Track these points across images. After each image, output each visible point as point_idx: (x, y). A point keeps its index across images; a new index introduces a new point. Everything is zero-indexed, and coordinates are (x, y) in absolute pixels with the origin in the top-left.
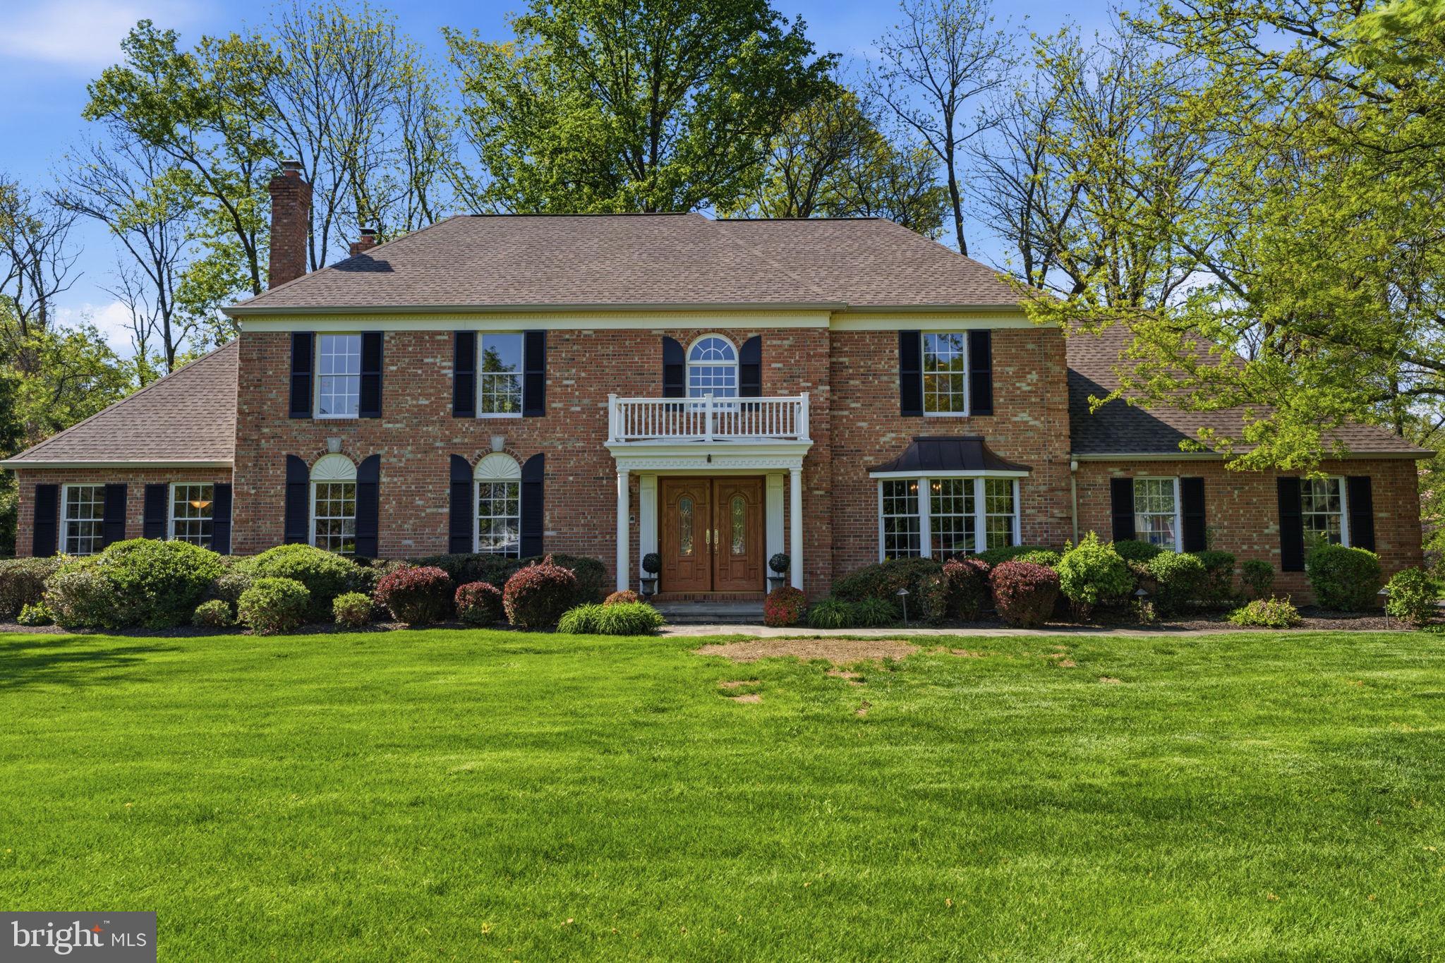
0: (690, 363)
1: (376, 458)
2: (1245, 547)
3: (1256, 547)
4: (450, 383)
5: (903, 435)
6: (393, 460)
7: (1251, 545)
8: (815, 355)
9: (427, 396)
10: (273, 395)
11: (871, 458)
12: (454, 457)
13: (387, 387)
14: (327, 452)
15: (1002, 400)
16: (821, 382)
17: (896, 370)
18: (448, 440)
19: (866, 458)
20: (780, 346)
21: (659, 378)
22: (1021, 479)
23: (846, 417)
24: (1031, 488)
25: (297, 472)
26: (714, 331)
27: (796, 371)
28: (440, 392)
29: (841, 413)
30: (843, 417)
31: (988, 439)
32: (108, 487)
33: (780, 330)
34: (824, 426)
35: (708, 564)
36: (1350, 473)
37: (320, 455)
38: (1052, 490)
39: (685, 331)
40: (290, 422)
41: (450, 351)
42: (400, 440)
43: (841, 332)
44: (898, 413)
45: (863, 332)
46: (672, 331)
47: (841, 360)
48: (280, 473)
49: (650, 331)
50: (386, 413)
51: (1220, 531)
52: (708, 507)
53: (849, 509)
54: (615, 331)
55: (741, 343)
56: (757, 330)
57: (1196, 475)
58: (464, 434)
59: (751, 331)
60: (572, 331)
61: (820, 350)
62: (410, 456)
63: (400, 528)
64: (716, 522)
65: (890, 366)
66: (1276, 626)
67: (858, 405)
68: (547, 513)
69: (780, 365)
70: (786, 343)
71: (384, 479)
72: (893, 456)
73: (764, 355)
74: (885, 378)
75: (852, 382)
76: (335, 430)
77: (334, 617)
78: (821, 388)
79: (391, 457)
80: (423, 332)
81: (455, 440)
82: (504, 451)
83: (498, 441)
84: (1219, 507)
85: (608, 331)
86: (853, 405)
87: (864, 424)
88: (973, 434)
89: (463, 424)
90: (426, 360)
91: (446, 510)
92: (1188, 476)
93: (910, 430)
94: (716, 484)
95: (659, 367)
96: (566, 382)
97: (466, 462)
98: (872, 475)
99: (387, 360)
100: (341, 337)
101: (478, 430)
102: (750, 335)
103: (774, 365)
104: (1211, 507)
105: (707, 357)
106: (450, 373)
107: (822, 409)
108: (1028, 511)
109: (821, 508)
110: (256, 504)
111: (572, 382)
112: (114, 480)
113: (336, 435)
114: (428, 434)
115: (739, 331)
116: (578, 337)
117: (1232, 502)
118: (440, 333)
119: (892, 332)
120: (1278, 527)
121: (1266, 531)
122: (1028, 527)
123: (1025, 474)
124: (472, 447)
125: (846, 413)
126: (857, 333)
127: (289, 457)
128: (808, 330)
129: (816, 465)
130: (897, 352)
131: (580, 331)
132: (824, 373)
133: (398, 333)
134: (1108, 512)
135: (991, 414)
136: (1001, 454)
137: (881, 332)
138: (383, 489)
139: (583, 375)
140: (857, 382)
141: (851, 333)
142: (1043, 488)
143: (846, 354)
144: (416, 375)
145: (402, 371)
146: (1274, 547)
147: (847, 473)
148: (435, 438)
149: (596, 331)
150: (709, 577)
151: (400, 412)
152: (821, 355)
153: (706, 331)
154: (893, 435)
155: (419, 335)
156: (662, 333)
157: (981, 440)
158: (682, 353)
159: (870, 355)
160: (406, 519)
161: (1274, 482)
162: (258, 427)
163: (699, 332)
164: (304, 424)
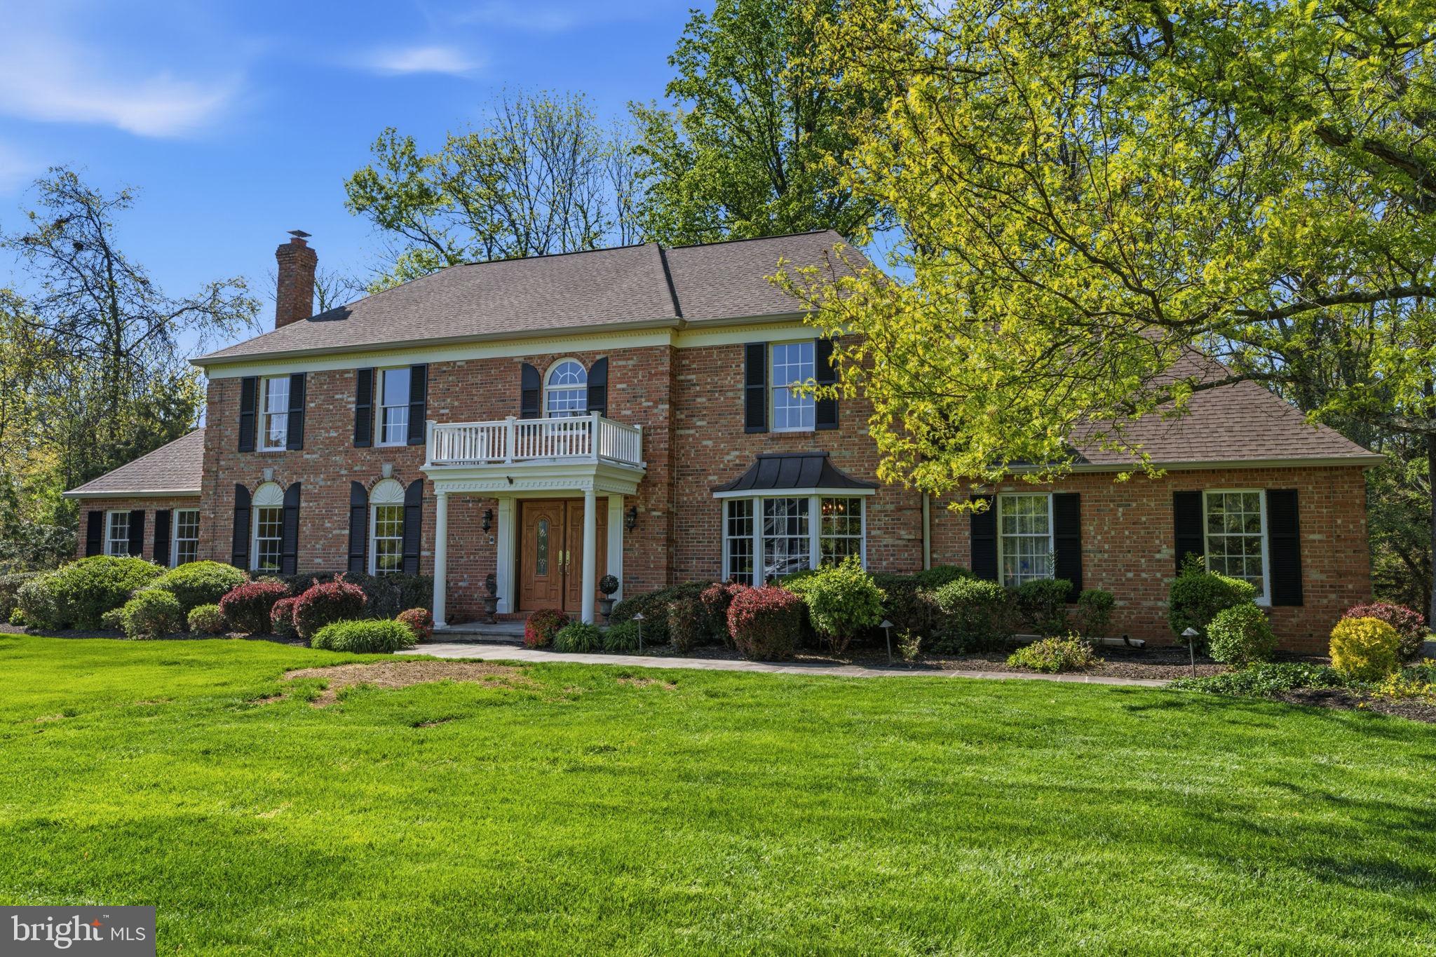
0: (546, 387)
1: (297, 486)
2: (1130, 575)
3: (1144, 575)
4: (353, 416)
5: (747, 453)
6: (310, 487)
7: (1138, 573)
8: (656, 374)
9: (336, 428)
10: (228, 433)
11: (715, 477)
12: (353, 483)
13: (308, 422)
14: (264, 481)
15: (848, 412)
16: (661, 401)
17: (741, 386)
18: (350, 469)
19: (711, 478)
20: (625, 367)
21: (518, 403)
22: (868, 497)
23: (692, 435)
24: (877, 507)
25: (243, 497)
26: (566, 355)
27: (639, 391)
28: (346, 425)
29: (688, 432)
30: (689, 436)
31: (833, 454)
32: (133, 512)
33: (625, 351)
34: (662, 446)
35: (560, 584)
36: (1270, 485)
37: (259, 484)
38: (900, 509)
39: (542, 357)
40: (239, 455)
41: (353, 387)
42: (315, 469)
43: (689, 349)
44: (743, 429)
45: (711, 348)
46: (530, 358)
47: (689, 377)
48: (230, 499)
49: (512, 358)
50: (306, 446)
51: (1099, 556)
52: (562, 528)
53: (692, 531)
54: (483, 360)
55: (590, 365)
56: (604, 352)
57: (1072, 490)
58: (363, 462)
59: (598, 353)
60: (448, 363)
61: (661, 369)
62: (322, 483)
63: (314, 548)
64: (568, 543)
65: (736, 381)
66: (1045, 670)
67: (704, 423)
68: (424, 535)
69: (624, 386)
70: (631, 363)
71: (303, 504)
72: (737, 475)
73: (611, 376)
74: (730, 394)
75: (699, 400)
76: (270, 461)
77: (189, 626)
78: (661, 407)
79: (311, 484)
80: (334, 371)
81: (356, 468)
82: (393, 477)
83: (387, 469)
84: (1099, 529)
85: (478, 361)
86: (699, 423)
87: (710, 443)
88: (817, 450)
89: (363, 454)
90: (337, 397)
91: (347, 532)
92: (1062, 491)
93: (751, 448)
94: (525, 505)
95: (518, 393)
96: (442, 411)
97: (363, 487)
98: (716, 495)
99: (308, 398)
100: (279, 380)
101: (373, 458)
102: (598, 357)
103: (619, 386)
104: (1089, 528)
105: (564, 381)
106: (353, 407)
107: (661, 428)
108: (873, 533)
109: (657, 529)
110: (214, 526)
111: (446, 411)
112: (137, 507)
113: (270, 466)
114: (336, 464)
115: (589, 353)
116: (451, 368)
117: (1115, 521)
118: (347, 371)
119: (738, 346)
120: (1173, 551)
121: (1158, 556)
122: (874, 550)
123: (872, 492)
124: (366, 474)
125: (692, 432)
126: (706, 348)
127: (238, 486)
128: (651, 348)
129: (655, 485)
130: (743, 366)
131: (455, 363)
132: (664, 393)
133: (318, 374)
134: (967, 534)
135: (837, 428)
136: (846, 470)
137: (728, 347)
138: (302, 513)
139: (456, 404)
140: (704, 400)
141: (700, 349)
142: (890, 507)
143: (695, 371)
144: (328, 410)
145: (318, 407)
146: (1167, 576)
147: (692, 493)
148: (341, 467)
149: (468, 362)
150: (560, 598)
151: (316, 443)
152: (662, 374)
153: (561, 356)
154: (737, 453)
155: (331, 374)
156: (522, 360)
157: (825, 457)
158: (539, 380)
159: (716, 371)
160: (318, 539)
161: (1170, 497)
162: (218, 460)
163: (554, 358)
164: (249, 457)
